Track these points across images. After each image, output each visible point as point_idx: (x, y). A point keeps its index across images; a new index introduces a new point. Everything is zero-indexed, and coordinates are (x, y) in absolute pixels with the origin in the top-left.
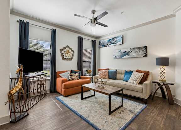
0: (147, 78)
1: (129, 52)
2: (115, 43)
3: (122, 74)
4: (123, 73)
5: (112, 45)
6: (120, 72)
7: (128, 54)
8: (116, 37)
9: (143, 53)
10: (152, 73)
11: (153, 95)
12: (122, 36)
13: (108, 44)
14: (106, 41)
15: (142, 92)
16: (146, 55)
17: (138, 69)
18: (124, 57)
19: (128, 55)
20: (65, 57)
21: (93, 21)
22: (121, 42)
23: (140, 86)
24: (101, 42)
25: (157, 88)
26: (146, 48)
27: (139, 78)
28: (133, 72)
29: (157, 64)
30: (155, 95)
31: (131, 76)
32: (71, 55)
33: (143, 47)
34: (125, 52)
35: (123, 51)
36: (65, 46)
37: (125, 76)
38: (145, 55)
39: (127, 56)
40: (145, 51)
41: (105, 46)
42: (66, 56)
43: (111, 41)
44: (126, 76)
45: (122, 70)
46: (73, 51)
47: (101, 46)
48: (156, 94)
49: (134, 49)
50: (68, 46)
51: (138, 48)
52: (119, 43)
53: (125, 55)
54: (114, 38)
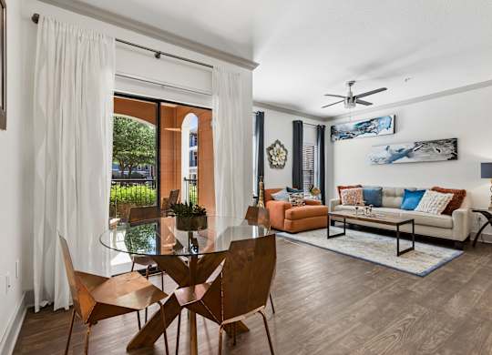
0: (461, 203)
1: (411, 150)
2: (375, 130)
3: (395, 196)
4: (397, 193)
5: (367, 134)
6: (392, 192)
7: (408, 154)
8: (377, 119)
9: (447, 152)
10: (470, 193)
11: (472, 239)
12: (392, 117)
13: (356, 133)
14: (351, 126)
15: (451, 228)
16: (455, 157)
17: (437, 186)
18: (397, 161)
19: (409, 157)
20: (274, 163)
21: (351, 100)
22: (391, 130)
23: (446, 217)
24: (338, 128)
25: (483, 224)
26: (455, 142)
27: (443, 202)
28: (424, 191)
29: (484, 176)
30: (479, 240)
31: (420, 199)
32: (284, 158)
33: (448, 141)
34: (400, 151)
35: (395, 148)
36: (273, 142)
37: (404, 200)
38: (452, 156)
39: (405, 159)
40: (452, 147)
41: (348, 136)
42: (277, 160)
43: (364, 127)
44: (407, 200)
45: (395, 188)
46: (286, 150)
47: (338, 137)
48: (480, 237)
49: (425, 143)
50: (278, 142)
51: (434, 142)
52: (384, 131)
53: (401, 156)
54: (372, 120)
